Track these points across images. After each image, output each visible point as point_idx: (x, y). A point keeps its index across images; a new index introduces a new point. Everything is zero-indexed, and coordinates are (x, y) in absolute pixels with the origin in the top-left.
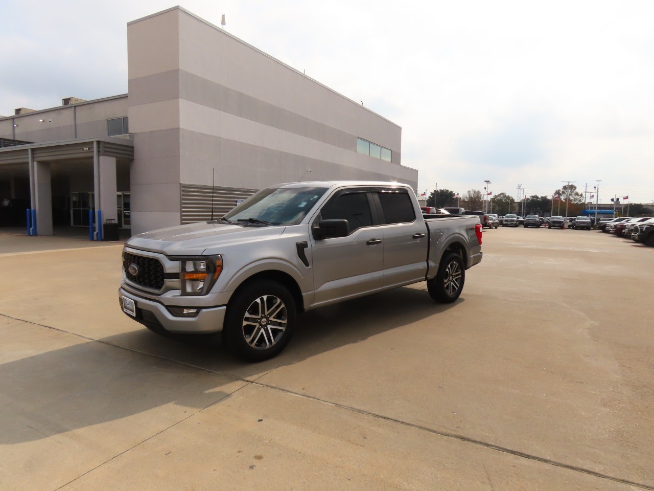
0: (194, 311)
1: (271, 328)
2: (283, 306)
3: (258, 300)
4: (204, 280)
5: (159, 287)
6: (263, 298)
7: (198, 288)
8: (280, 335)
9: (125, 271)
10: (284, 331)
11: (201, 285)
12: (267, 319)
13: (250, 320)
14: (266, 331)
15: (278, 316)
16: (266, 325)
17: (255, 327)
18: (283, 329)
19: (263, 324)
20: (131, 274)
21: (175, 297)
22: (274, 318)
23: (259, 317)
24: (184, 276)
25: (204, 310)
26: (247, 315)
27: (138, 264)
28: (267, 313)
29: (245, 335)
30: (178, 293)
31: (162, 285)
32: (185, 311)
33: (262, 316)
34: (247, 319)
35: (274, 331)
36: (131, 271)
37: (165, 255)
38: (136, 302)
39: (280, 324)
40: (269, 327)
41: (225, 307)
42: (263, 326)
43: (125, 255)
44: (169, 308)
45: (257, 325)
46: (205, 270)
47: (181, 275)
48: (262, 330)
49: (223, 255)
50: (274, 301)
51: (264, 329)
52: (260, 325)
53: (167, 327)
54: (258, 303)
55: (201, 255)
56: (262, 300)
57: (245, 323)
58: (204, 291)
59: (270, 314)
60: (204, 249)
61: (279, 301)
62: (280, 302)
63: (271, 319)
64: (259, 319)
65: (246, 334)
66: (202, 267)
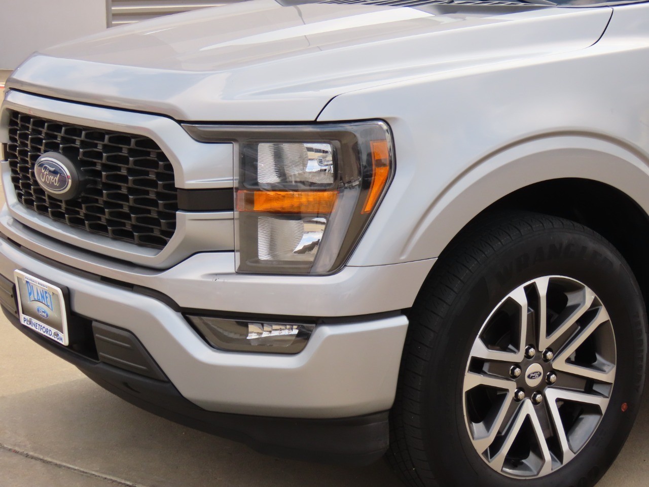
0: (286, 332)
1: (558, 400)
2: (603, 316)
3: (519, 295)
4: (326, 215)
5: (158, 243)
6: (533, 287)
7: (300, 247)
8: (589, 425)
9: (15, 180)
10: (604, 409)
11: (312, 234)
12: (545, 362)
13: (486, 368)
14: (543, 408)
15: (585, 357)
16: (540, 390)
17: (503, 393)
18: (602, 402)
19: (532, 383)
20: (40, 191)
21: (221, 280)
22: (568, 361)
23: (518, 357)
24: (250, 201)
25: (327, 331)
26: (479, 349)
27: (70, 153)
28: (545, 342)
29: (470, 423)
30: (228, 262)
31: (170, 231)
32: (254, 332)
33: (527, 356)
34: (478, 365)
35: (566, 407)
36: (43, 179)
37: (180, 122)
38: (68, 294)
39: (589, 386)
40: (552, 395)
41: (403, 321)
42: (530, 392)
43: (12, 123)
44: (195, 319)
45: (511, 386)
46: (328, 179)
47: (239, 198)
48: (528, 408)
49: (394, 119)
50: (572, 299)
51: (535, 403)
52: (520, 389)
53: (190, 389)
54: (516, 307)
55: (314, 123)
56: (532, 293)
57: (471, 381)
58: (327, 260)
59: (557, 348)
60: (329, 93)
61: (589, 296)
62: (595, 301)
63: (560, 364)
64: (517, 365)
65: (474, 419)
66: (313, 166)
